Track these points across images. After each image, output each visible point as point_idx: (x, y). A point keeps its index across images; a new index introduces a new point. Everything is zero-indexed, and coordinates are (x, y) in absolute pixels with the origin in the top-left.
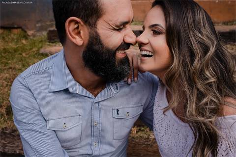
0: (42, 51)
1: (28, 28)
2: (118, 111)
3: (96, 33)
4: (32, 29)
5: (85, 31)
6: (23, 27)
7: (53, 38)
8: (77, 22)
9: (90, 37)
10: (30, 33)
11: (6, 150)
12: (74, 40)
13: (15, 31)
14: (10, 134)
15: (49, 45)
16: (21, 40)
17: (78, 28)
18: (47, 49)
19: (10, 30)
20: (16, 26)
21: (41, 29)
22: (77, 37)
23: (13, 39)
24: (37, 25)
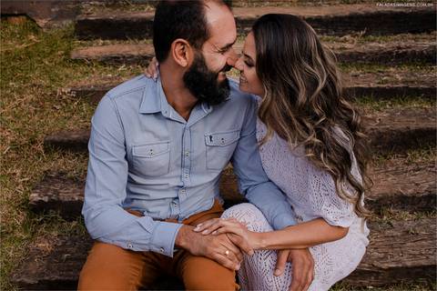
0: (74, 55)
1: (36, 16)
2: (211, 137)
3: (202, 55)
4: (45, 17)
5: (190, 53)
6: (29, 14)
7: (85, 32)
8: (183, 44)
9: (195, 59)
10: (42, 23)
11: (61, 198)
12: (178, 61)
13: (16, 20)
14: (57, 177)
15: (81, 44)
16: (26, 35)
17: (183, 49)
18: (81, 52)
19: (6, 19)
20: (16, 13)
21: (60, 16)
22: (181, 58)
23: (13, 34)
24: (53, 10)
